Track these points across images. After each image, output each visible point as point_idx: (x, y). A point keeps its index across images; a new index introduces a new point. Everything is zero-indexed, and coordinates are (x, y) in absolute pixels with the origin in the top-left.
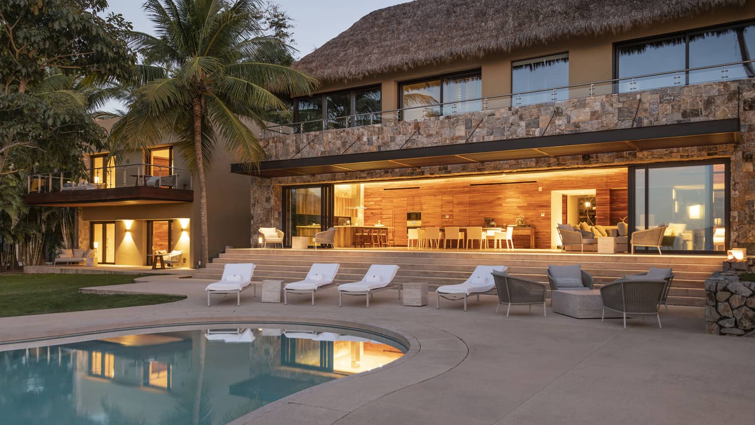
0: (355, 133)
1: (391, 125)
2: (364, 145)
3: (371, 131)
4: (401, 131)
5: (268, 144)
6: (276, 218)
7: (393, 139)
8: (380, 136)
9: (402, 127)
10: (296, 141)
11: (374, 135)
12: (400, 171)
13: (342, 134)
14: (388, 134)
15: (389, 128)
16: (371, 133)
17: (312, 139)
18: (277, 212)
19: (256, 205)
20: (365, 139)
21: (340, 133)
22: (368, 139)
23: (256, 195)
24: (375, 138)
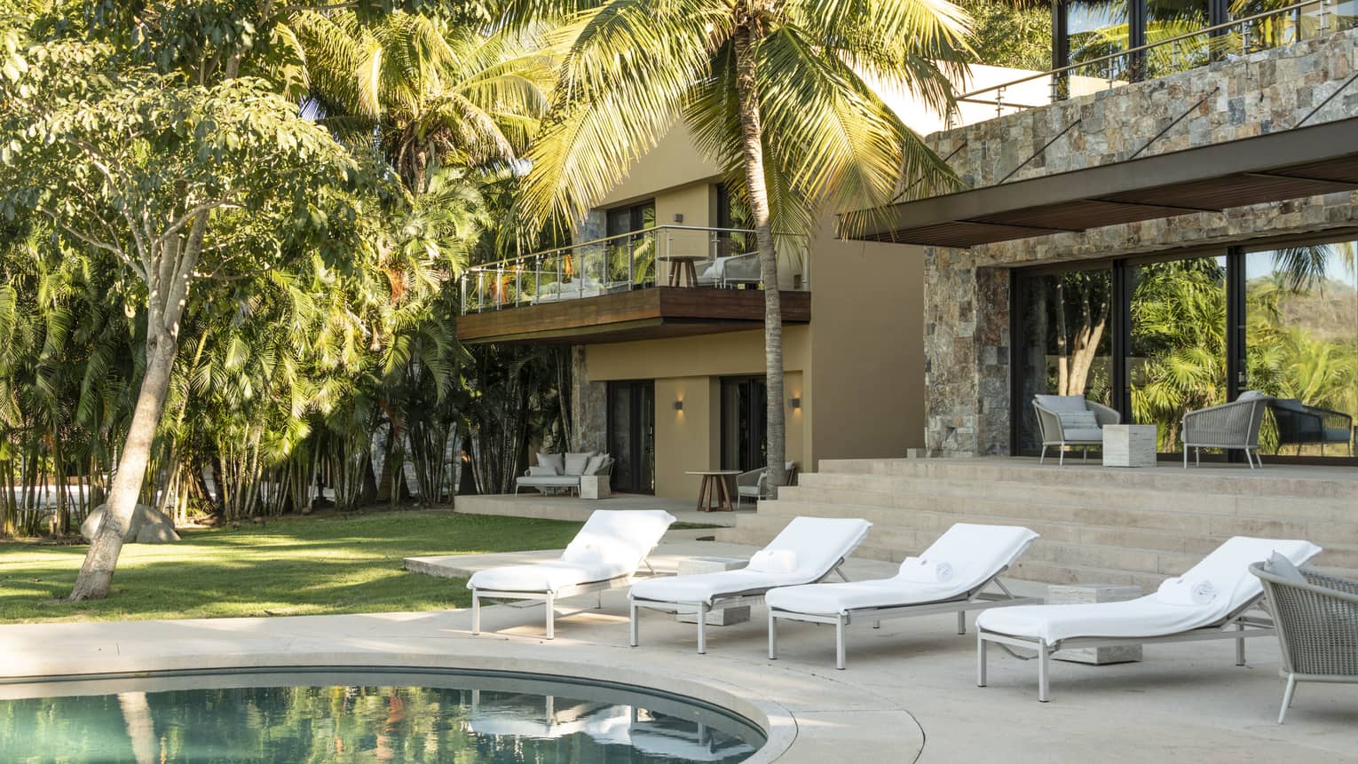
0: (1194, 89)
1: (1298, 53)
2: (1219, 124)
3: (1240, 76)
4: (1331, 68)
5: (965, 145)
6: (990, 368)
7: (1304, 96)
8: (1267, 91)
9: (1334, 54)
10: (1034, 130)
11: (1249, 90)
12: (1326, 203)
13: (1156, 95)
14: (1289, 79)
15: (1292, 61)
16: (1239, 83)
17: (1076, 118)
18: (995, 349)
19: (936, 329)
20: (1222, 104)
21: (1152, 92)
22: (1230, 103)
23: (937, 299)
24: (1250, 98)
